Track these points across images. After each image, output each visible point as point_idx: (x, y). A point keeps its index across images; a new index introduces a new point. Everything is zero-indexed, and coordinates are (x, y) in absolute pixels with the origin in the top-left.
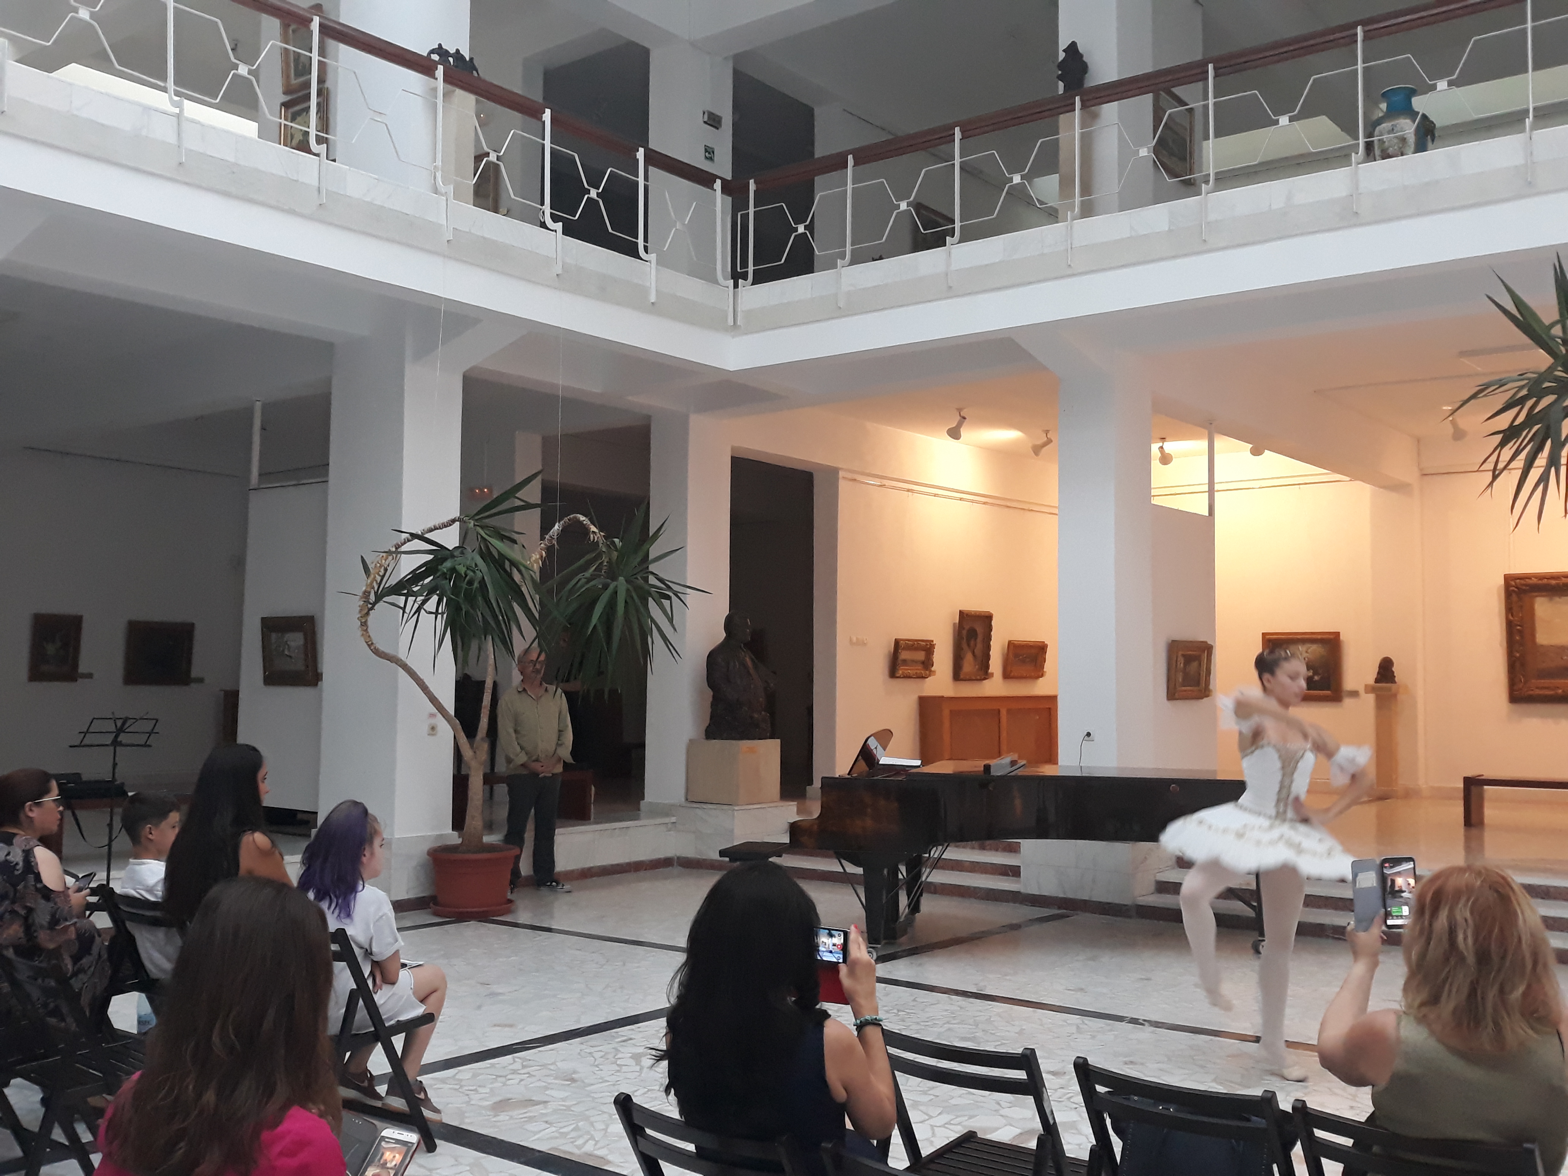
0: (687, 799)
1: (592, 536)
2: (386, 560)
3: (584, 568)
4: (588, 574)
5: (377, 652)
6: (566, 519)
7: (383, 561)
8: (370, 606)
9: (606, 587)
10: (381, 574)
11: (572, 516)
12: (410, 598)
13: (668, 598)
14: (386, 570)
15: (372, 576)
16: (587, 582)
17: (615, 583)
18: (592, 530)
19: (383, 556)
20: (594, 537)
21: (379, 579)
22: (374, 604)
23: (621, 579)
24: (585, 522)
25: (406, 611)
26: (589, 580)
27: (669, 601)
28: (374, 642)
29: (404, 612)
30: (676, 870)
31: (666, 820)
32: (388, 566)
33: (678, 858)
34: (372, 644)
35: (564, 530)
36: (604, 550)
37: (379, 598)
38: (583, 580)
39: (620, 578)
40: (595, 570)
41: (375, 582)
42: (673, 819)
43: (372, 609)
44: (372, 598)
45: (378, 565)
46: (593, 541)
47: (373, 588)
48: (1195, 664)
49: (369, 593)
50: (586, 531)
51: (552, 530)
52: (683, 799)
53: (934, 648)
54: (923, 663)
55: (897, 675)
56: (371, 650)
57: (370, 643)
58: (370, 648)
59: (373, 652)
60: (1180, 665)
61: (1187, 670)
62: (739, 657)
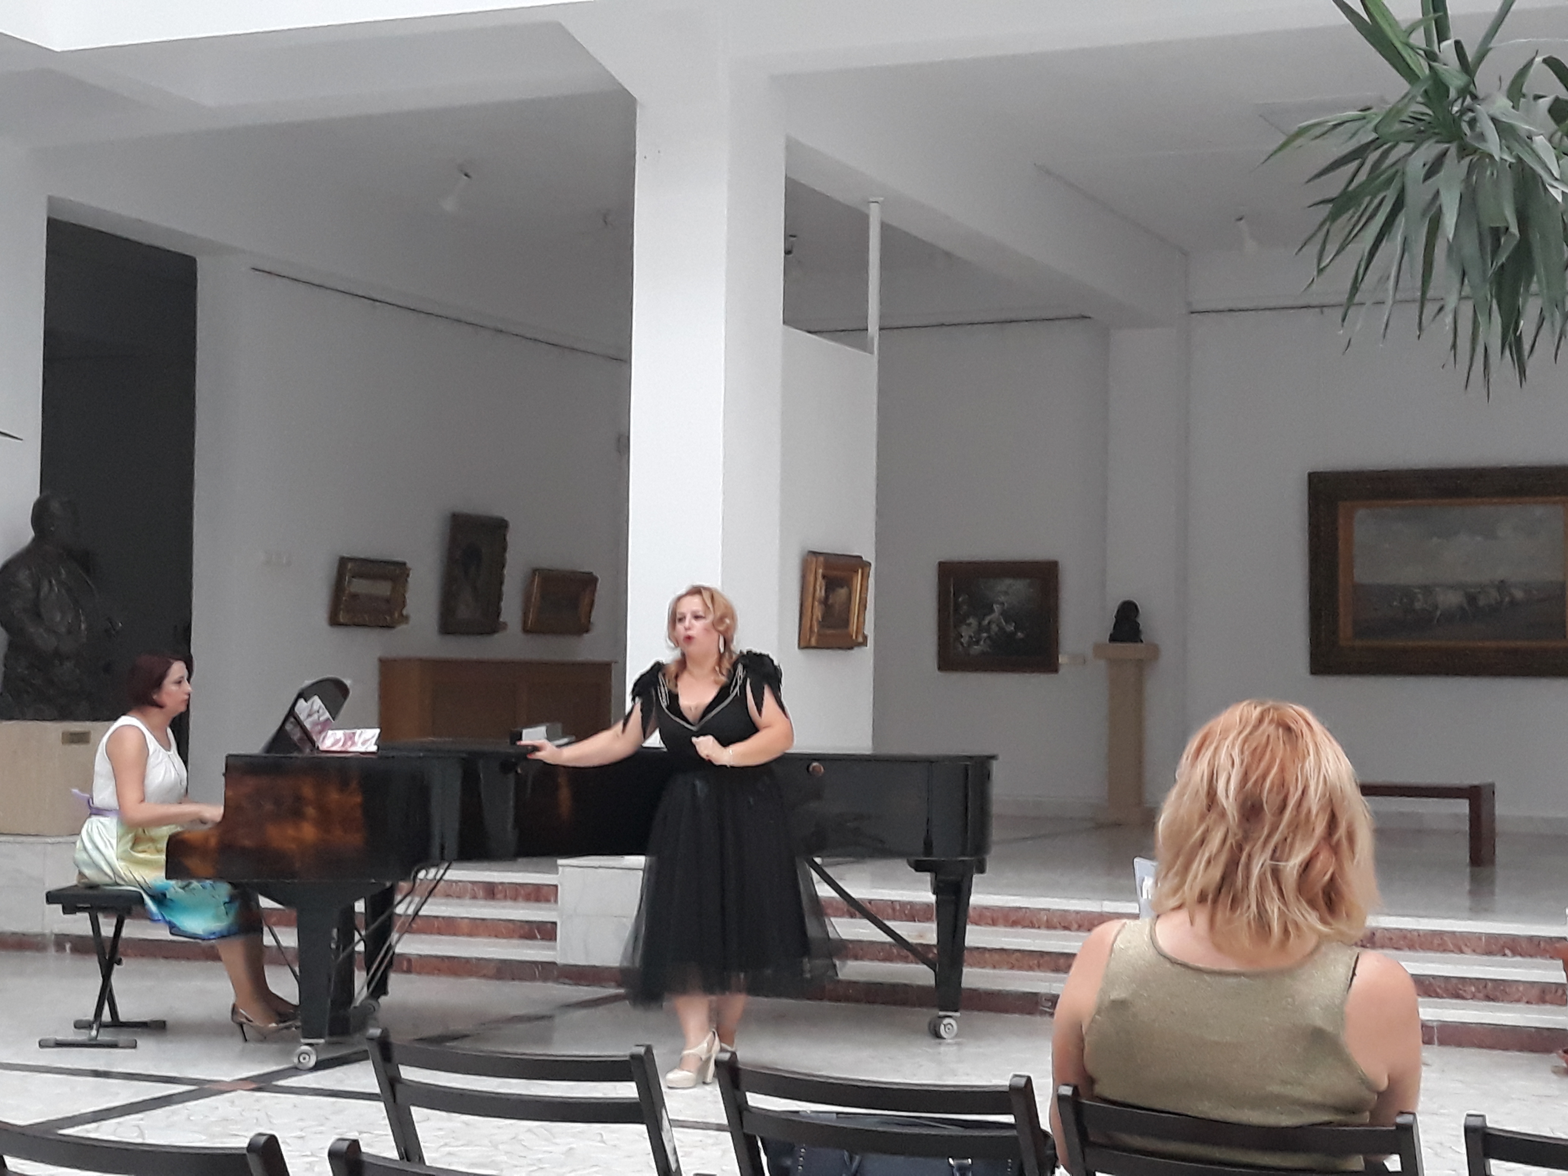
48: (843, 592)
53: (408, 575)
54: (388, 601)
55: (342, 620)
60: (821, 593)
61: (830, 601)
62: (59, 573)
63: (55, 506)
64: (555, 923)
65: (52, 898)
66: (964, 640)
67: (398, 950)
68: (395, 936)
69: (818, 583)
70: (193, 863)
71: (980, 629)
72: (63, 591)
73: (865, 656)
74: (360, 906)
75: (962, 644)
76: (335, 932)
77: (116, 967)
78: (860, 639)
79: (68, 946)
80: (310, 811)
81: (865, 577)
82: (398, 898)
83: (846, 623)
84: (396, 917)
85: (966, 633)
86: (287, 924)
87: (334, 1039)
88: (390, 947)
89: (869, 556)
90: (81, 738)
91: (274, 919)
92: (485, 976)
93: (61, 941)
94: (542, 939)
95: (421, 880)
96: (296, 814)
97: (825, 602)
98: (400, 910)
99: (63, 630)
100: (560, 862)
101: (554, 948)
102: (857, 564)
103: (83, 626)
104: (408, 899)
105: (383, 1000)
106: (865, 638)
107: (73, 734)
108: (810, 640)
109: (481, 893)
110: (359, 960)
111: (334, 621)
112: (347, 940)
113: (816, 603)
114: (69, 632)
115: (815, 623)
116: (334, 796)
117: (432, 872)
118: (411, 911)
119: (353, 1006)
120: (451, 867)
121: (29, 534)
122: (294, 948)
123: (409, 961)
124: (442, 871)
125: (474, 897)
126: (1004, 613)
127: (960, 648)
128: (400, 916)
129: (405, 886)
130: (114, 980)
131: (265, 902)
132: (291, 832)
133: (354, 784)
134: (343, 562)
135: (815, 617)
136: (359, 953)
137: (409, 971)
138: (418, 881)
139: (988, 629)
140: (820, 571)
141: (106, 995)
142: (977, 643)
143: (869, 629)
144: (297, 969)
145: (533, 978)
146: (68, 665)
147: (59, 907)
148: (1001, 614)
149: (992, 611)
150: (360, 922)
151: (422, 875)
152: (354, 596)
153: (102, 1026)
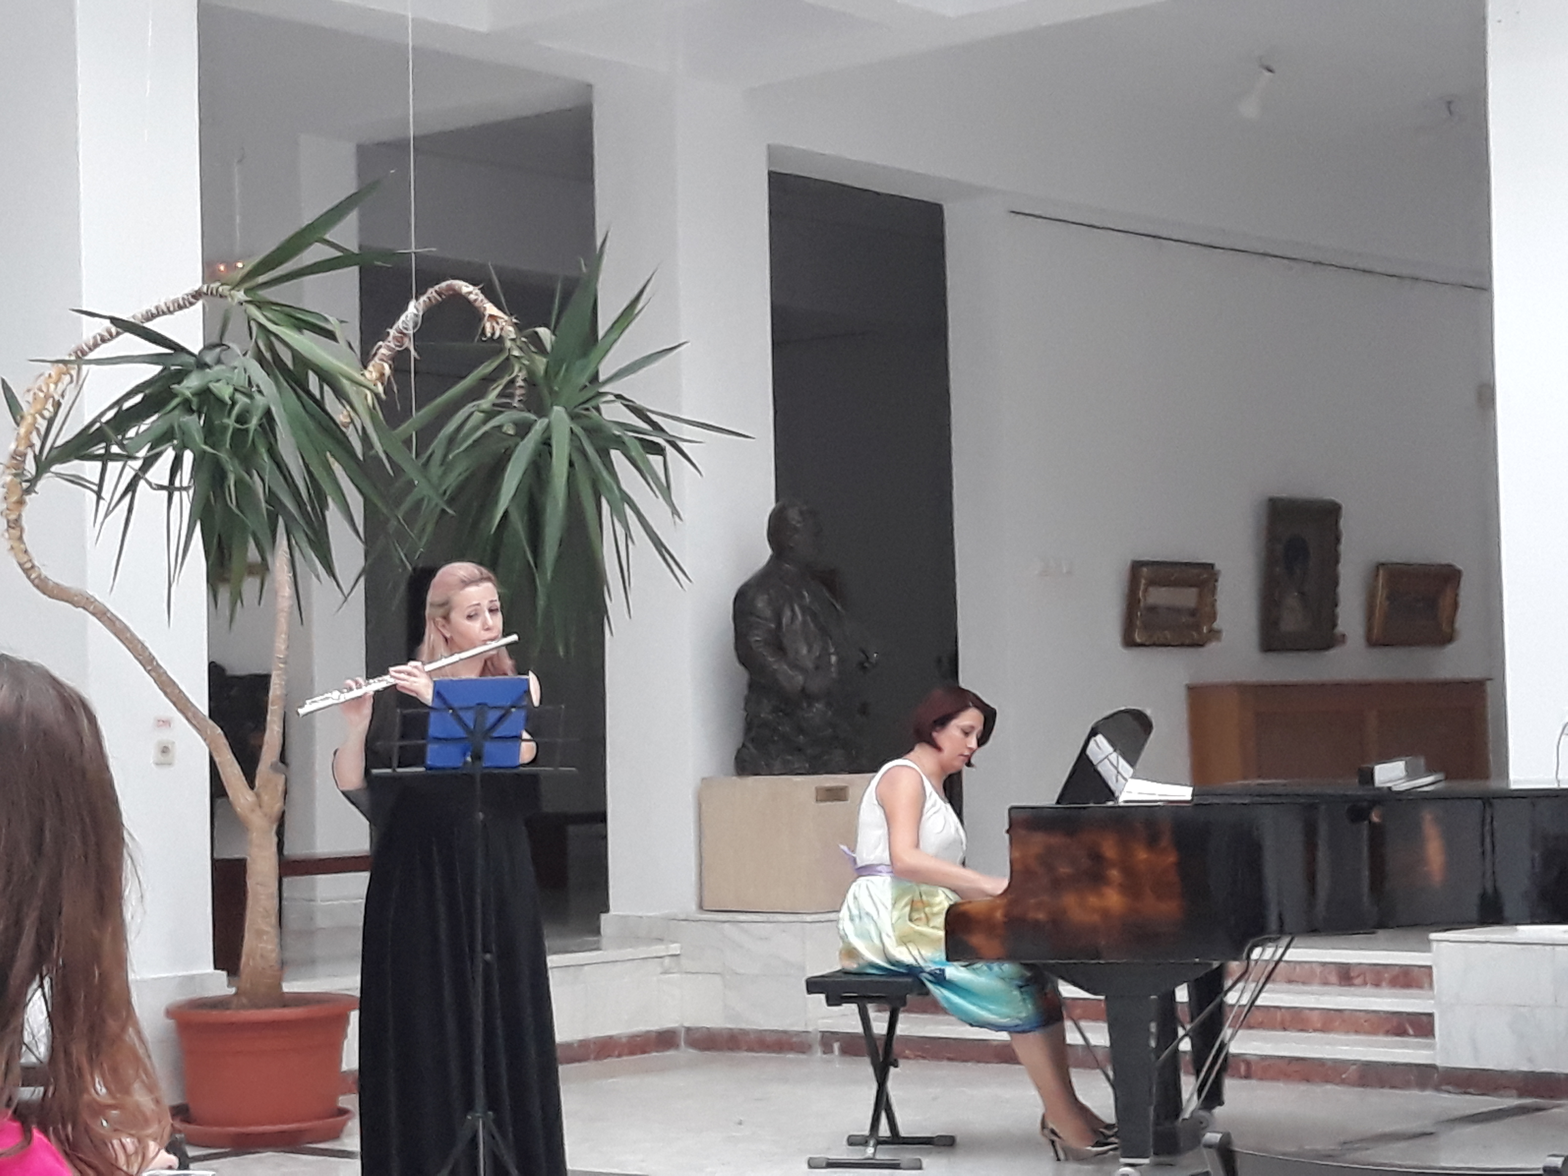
0: (701, 907)
1: (488, 326)
2: (56, 384)
3: (478, 392)
4: (485, 403)
5: (44, 586)
6: (431, 292)
7: (52, 386)
8: (25, 485)
9: (523, 428)
10: (47, 414)
11: (444, 284)
12: (111, 465)
13: (658, 450)
14: (58, 405)
15: (29, 419)
16: (485, 422)
17: (545, 421)
18: (487, 313)
19: (50, 375)
20: (493, 328)
21: (42, 425)
22: (33, 481)
23: (558, 412)
24: (472, 297)
25: (103, 494)
26: (490, 415)
27: (660, 458)
28: (36, 563)
29: (99, 497)
30: (685, 1053)
31: (659, 949)
32: (63, 396)
33: (688, 1029)
34: (33, 567)
35: (430, 315)
36: (516, 353)
37: (42, 467)
38: (478, 416)
39: (556, 408)
40: (501, 395)
41: (34, 434)
42: (675, 948)
43: (28, 491)
44: (30, 466)
45: (42, 395)
46: (493, 334)
47: (32, 446)
49: (24, 455)
50: (475, 315)
51: (403, 318)
52: (693, 906)
53: (1216, 581)
54: (1193, 613)
55: (1138, 640)
56: (32, 581)
57: (28, 565)
58: (29, 577)
59: (37, 587)
62: (803, 597)
63: (793, 515)
64: (1431, 1015)
65: (814, 985)
67: (1234, 1048)
68: (1227, 1032)
70: (977, 940)
72: (808, 618)
74: (1182, 994)
76: (1153, 1027)
77: (892, 1070)
79: (836, 1046)
80: (1114, 874)
82: (1228, 983)
84: (1227, 1009)
86: (1096, 1019)
87: (1163, 1159)
88: (1222, 1046)
90: (837, 795)
91: (1078, 1011)
92: (1343, 1082)
93: (828, 1039)
94: (1416, 1036)
95: (1256, 961)
96: (1097, 879)
98: (1231, 998)
99: (810, 665)
100: (1433, 936)
101: (1431, 1047)
103: (833, 659)
104: (1240, 985)
105: (1218, 1111)
107: (829, 790)
109: (1333, 978)
110: (1186, 1062)
111: (1129, 642)
112: (1168, 1036)
114: (817, 668)
116: (1142, 855)
117: (1269, 951)
118: (1245, 1001)
119: (1180, 1119)
120: (1292, 945)
121: (765, 553)
122: (1106, 1047)
123: (1248, 1064)
124: (1280, 951)
125: (1326, 983)
128: (1233, 1006)
129: (1235, 967)
130: (890, 1085)
131: (1067, 990)
132: (1091, 900)
133: (1165, 841)
134: (1137, 567)
136: (1185, 1052)
137: (1247, 1076)
138: (1252, 963)
141: (882, 1103)
144: (1111, 1074)
145: (1406, 1085)
146: (819, 706)
147: (822, 997)
150: (1183, 1013)
151: (1256, 953)
152: (1152, 609)
153: (880, 1142)
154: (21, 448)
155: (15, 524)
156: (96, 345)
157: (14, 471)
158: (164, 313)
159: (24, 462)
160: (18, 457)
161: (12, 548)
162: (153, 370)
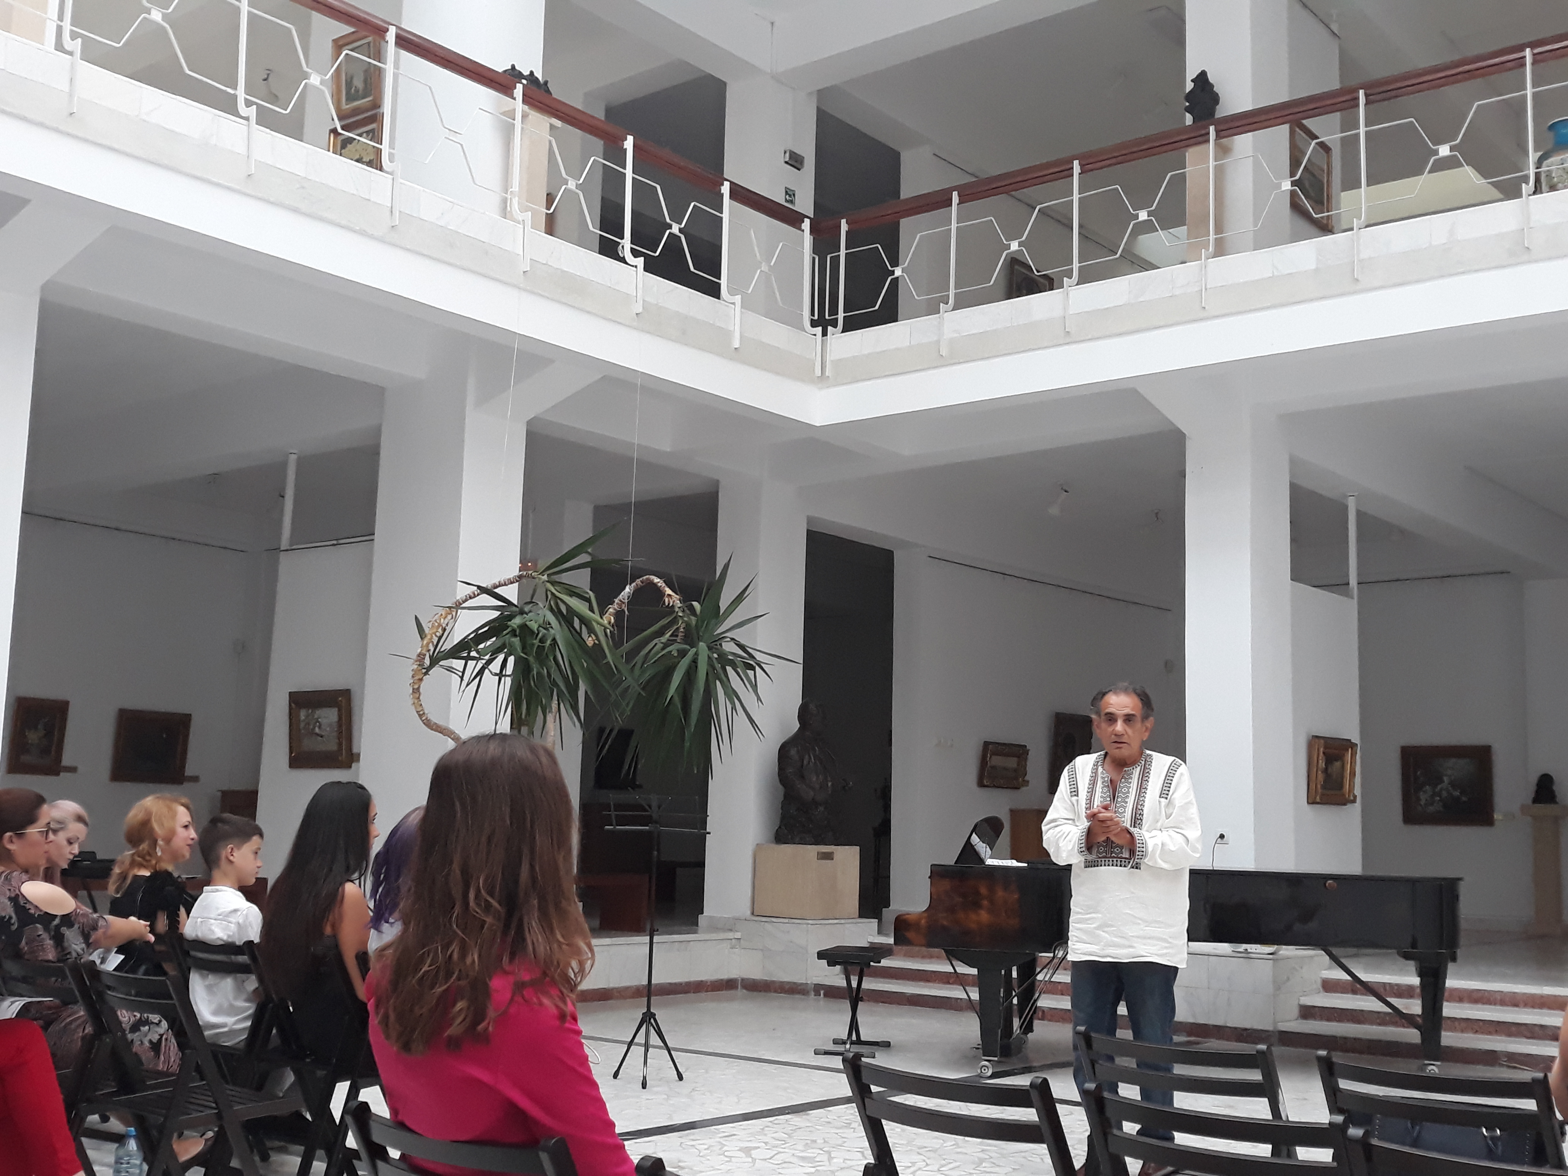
0: (753, 913)
1: (667, 600)
2: (444, 619)
3: (660, 633)
4: (664, 639)
5: (428, 723)
6: (638, 581)
7: (442, 620)
8: (424, 671)
9: (683, 654)
11: (645, 577)
12: (470, 662)
13: (753, 668)
14: (444, 630)
15: (429, 637)
16: (663, 649)
17: (694, 650)
18: (666, 592)
19: (442, 615)
20: (669, 602)
21: (435, 640)
22: (429, 669)
23: (702, 645)
24: (660, 585)
25: (465, 676)
26: (666, 646)
27: (753, 672)
28: (426, 712)
29: (462, 678)
30: (739, 992)
31: (730, 935)
32: (447, 625)
33: (743, 980)
34: (424, 713)
35: (637, 592)
36: (681, 614)
37: (434, 661)
38: (660, 646)
39: (701, 643)
40: (671, 636)
41: (431, 644)
43: (426, 674)
44: (427, 662)
45: (436, 624)
46: (669, 604)
47: (429, 651)
49: (425, 655)
50: (661, 594)
51: (622, 594)
52: (749, 913)
53: (1028, 753)
54: (1015, 771)
55: (986, 784)
56: (423, 721)
57: (421, 713)
58: (421, 719)
59: (424, 723)
60: (1322, 764)
61: (1330, 770)
62: (816, 751)
63: (813, 708)
65: (821, 955)
66: (1423, 802)
69: (1320, 758)
70: (910, 935)
71: (1433, 796)
72: (818, 762)
73: (1356, 809)
75: (1421, 805)
78: (1352, 798)
79: (822, 992)
80: (985, 903)
81: (1354, 755)
83: (1341, 786)
85: (1423, 797)
87: (1003, 1059)
89: (1356, 739)
90: (828, 857)
93: (818, 988)
96: (976, 905)
97: (1325, 771)
99: (818, 786)
102: (1347, 745)
103: (830, 784)
106: (1355, 797)
108: (1315, 798)
111: (981, 784)
113: (1320, 772)
114: (821, 788)
115: (1319, 786)
116: (1000, 893)
119: (1012, 1037)
121: (797, 725)
126: (1452, 784)
127: (1420, 808)
130: (858, 1014)
132: (973, 917)
133: (1012, 886)
134: (986, 744)
135: (1318, 782)
139: (1440, 795)
140: (1322, 750)
141: (854, 1023)
142: (1432, 804)
143: (1357, 791)
146: (821, 809)
147: (825, 961)
148: (1449, 784)
149: (1442, 781)
151: (1058, 950)
152: (993, 767)
153: (852, 1043)
154: (424, 652)
155: (416, 691)
156: (466, 600)
157: (418, 663)
158: (503, 585)
159: (424, 659)
160: (421, 657)
161: (414, 703)
162: (496, 614)
